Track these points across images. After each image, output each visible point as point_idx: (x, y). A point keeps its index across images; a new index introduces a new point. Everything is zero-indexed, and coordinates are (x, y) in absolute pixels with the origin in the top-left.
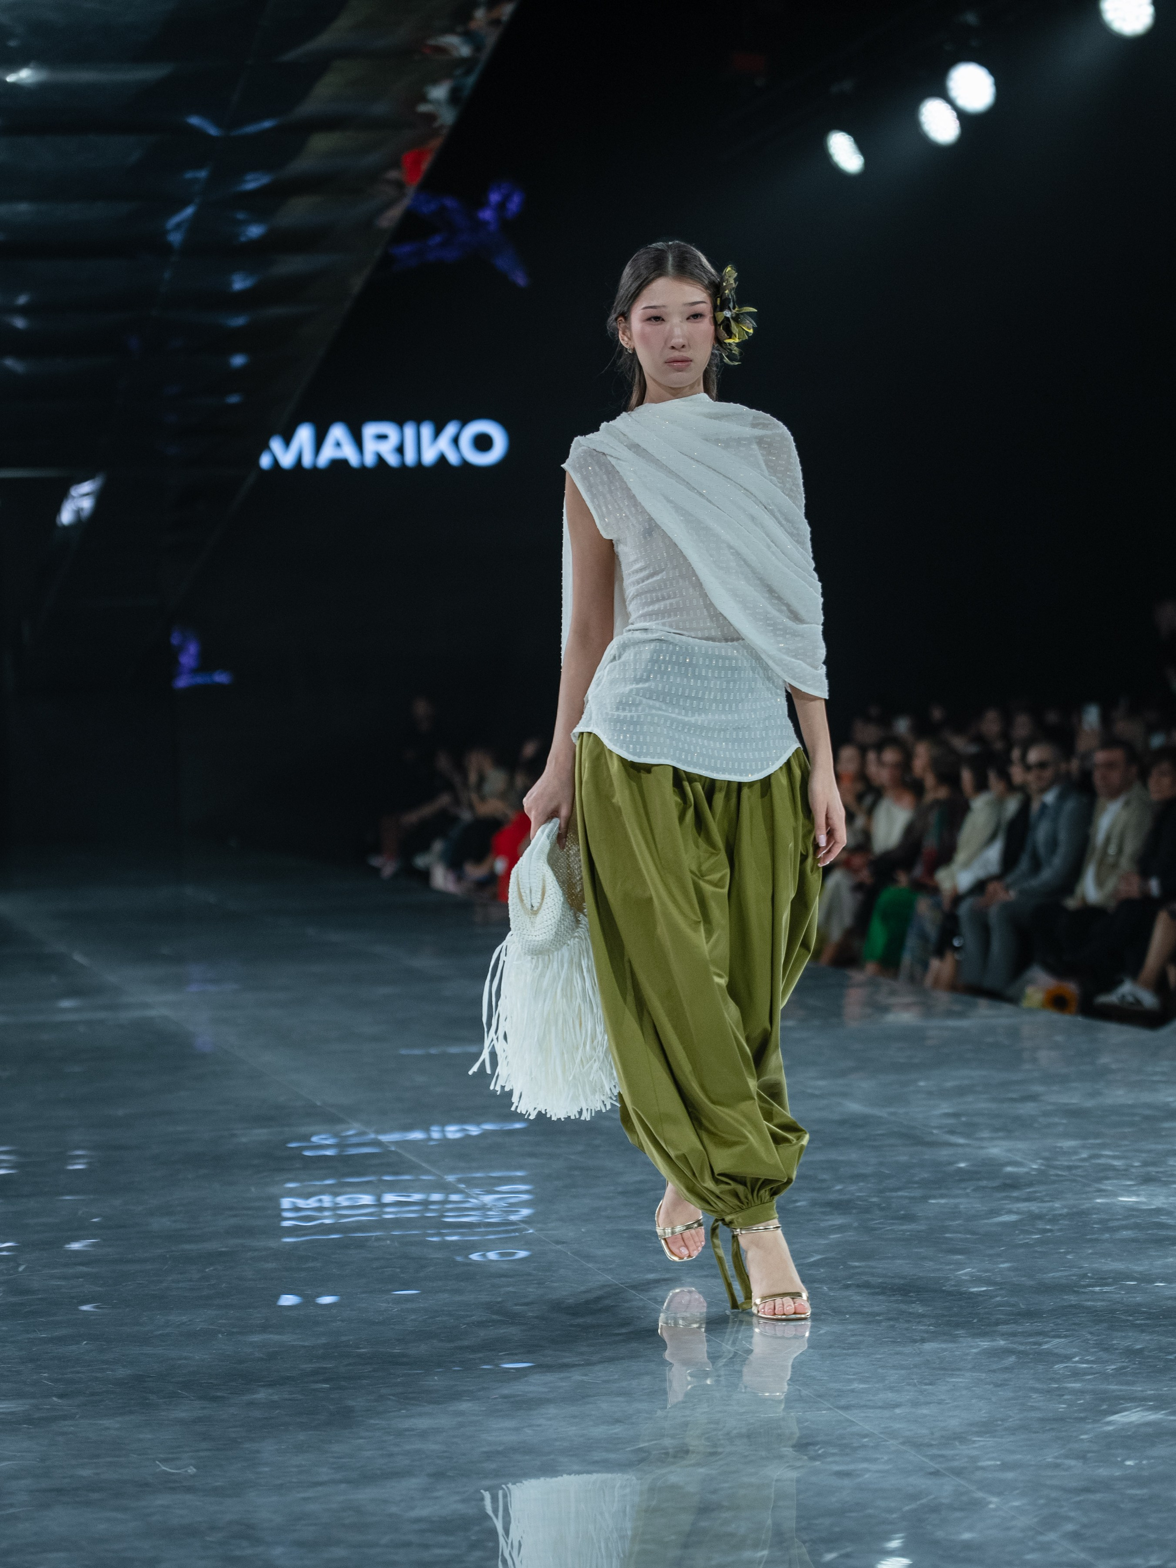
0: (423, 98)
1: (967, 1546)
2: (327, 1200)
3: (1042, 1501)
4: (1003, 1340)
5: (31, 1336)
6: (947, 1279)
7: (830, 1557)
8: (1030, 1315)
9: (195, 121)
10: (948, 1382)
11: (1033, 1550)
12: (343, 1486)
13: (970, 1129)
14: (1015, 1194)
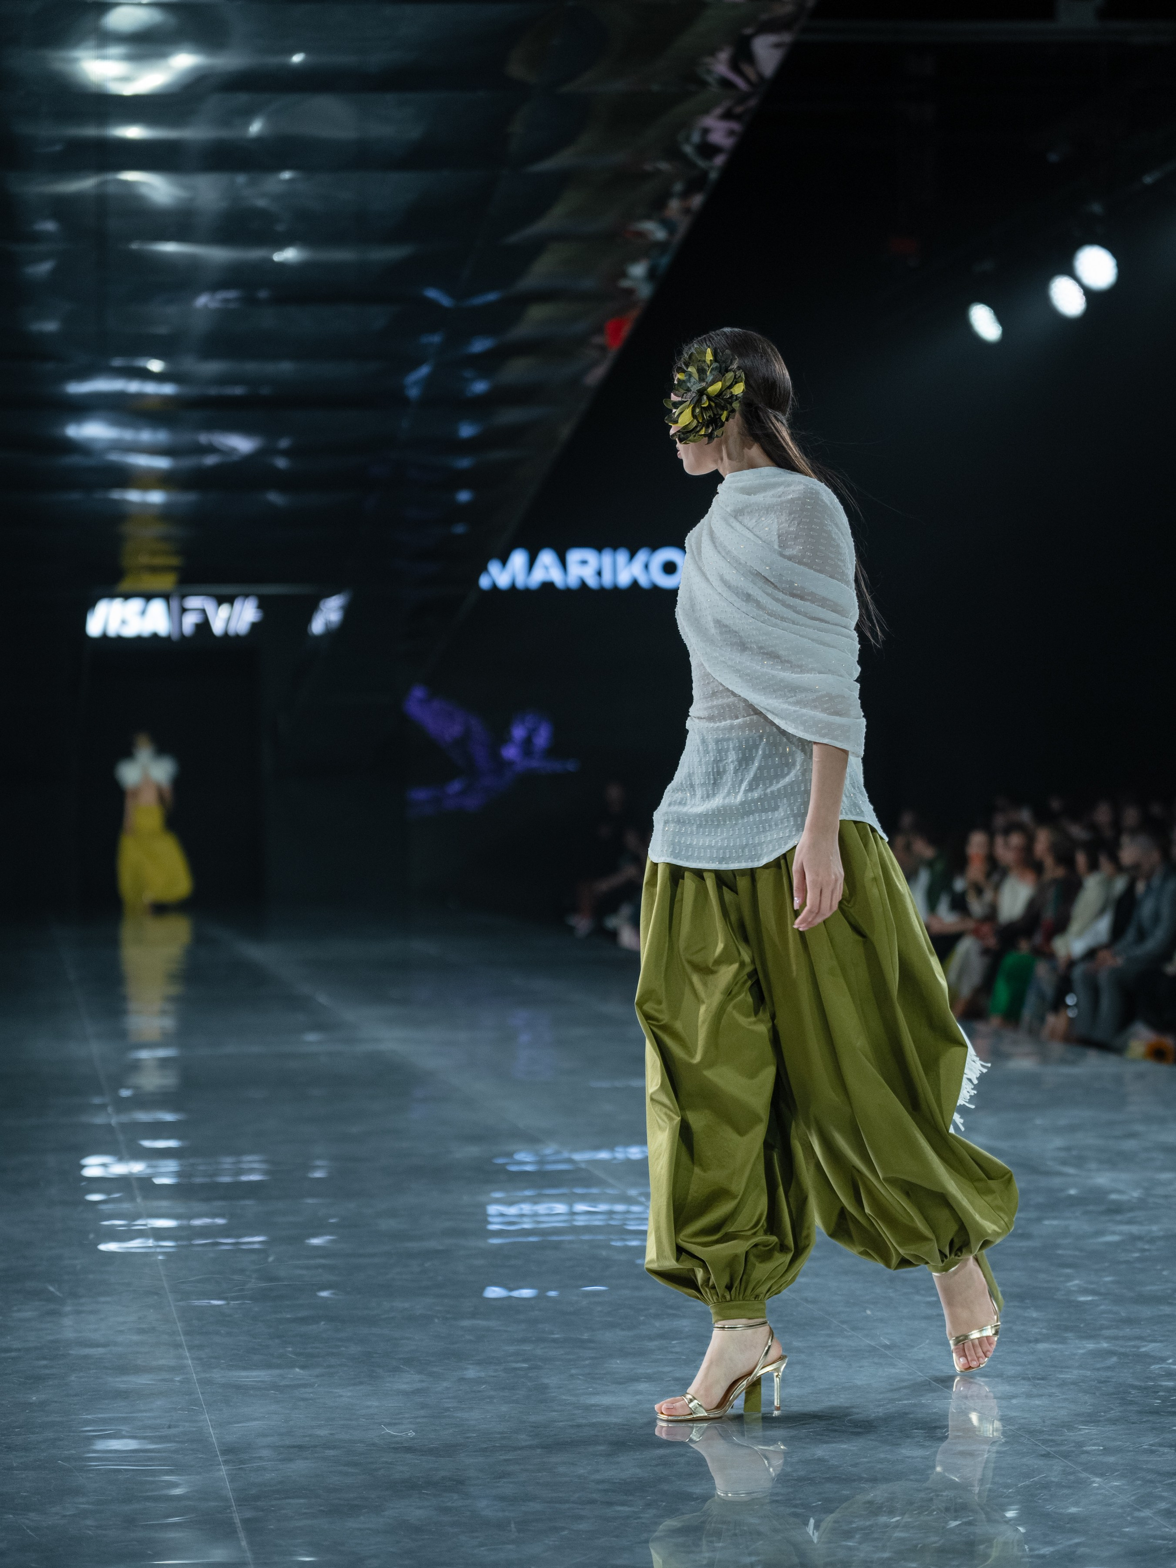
0: (624, 275)
1: (1073, 1518)
2: (526, 1208)
3: (1139, 1482)
4: (1107, 1343)
5: (279, 1316)
6: (1058, 1289)
7: (953, 1524)
8: (1129, 1321)
9: (432, 294)
10: (1058, 1378)
11: (1131, 1524)
12: (539, 1451)
13: (1079, 1161)
14: (1119, 1217)
